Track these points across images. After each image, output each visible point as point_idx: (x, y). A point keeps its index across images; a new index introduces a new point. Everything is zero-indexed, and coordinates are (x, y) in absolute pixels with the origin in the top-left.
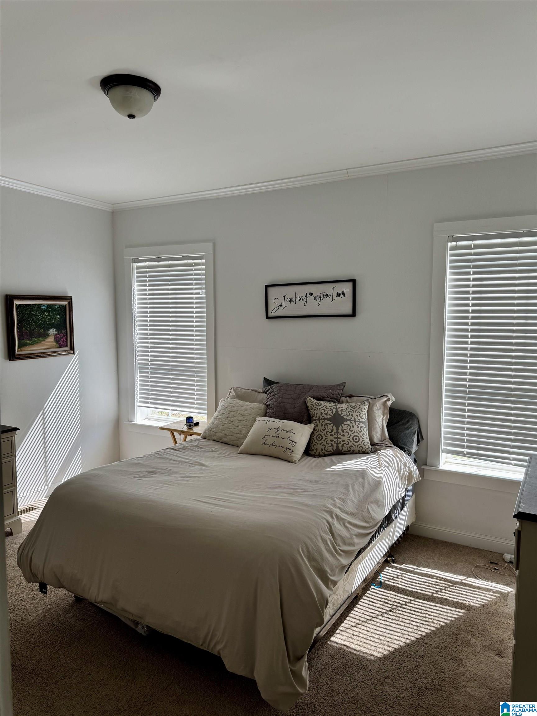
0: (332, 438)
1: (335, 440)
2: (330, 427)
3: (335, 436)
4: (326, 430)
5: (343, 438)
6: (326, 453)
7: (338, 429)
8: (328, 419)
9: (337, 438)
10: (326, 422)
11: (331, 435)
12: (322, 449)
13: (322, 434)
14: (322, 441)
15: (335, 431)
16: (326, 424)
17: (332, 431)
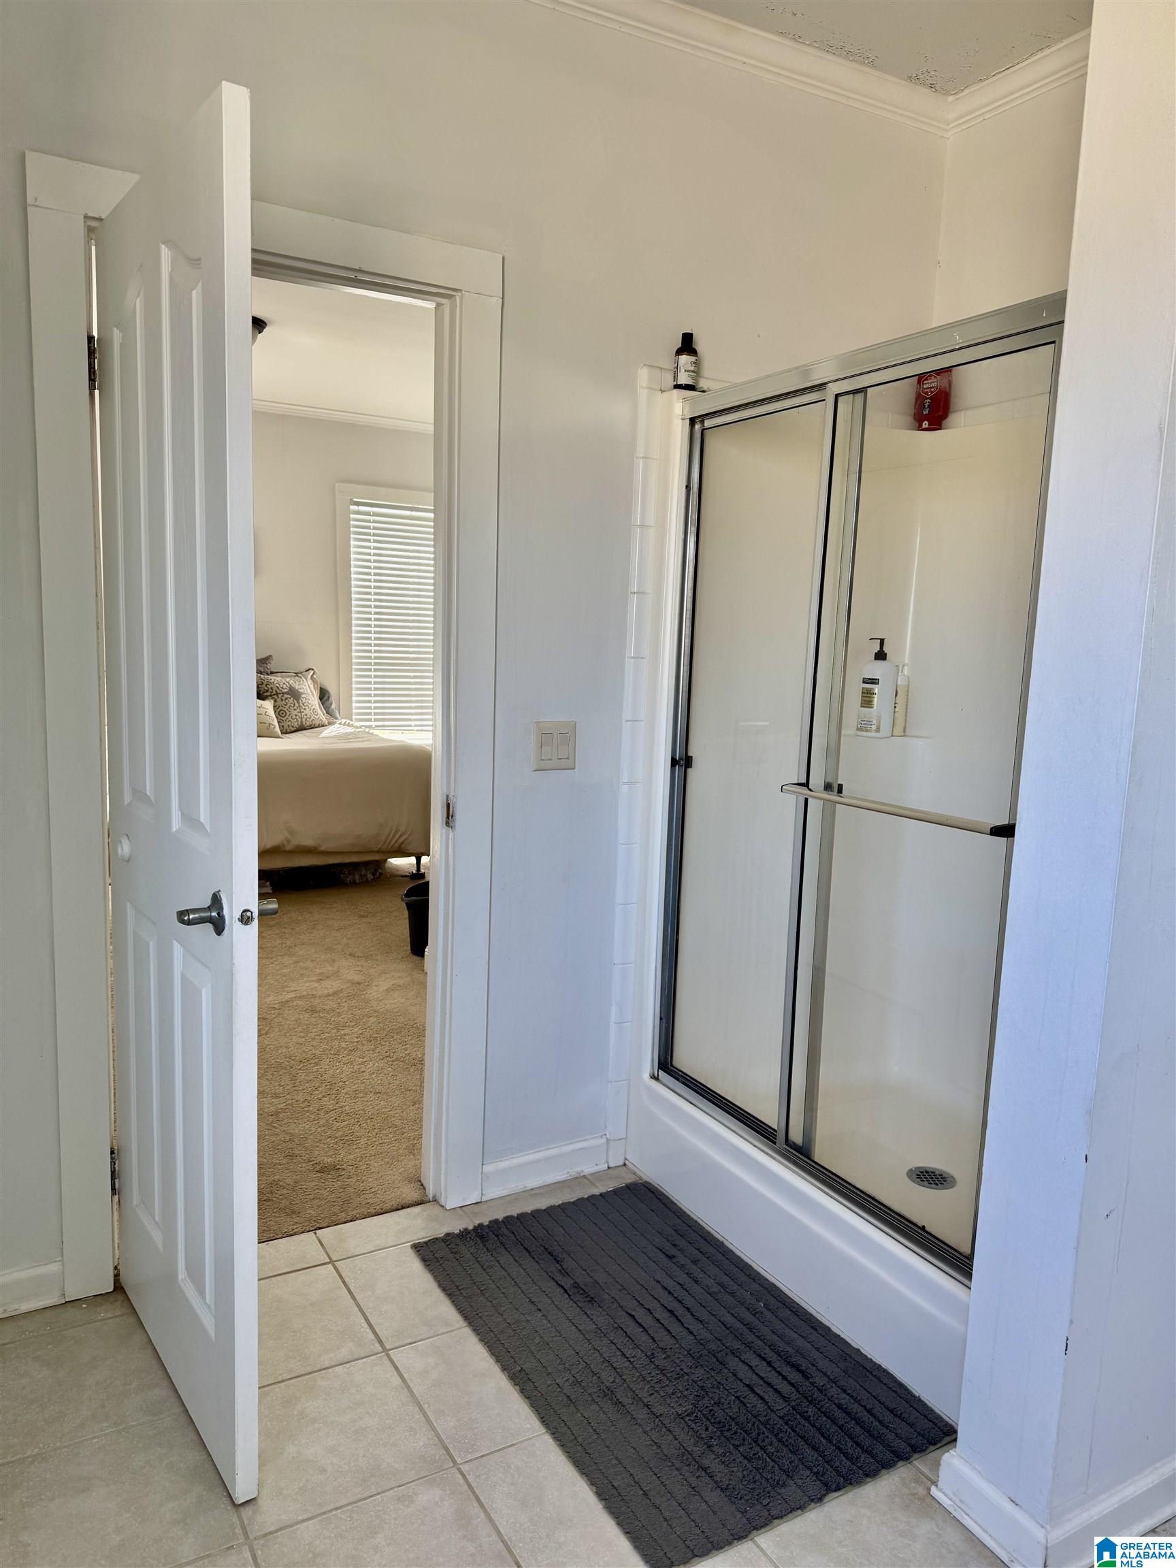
0: (296, 712)
1: (299, 714)
2: (291, 701)
3: (299, 710)
4: (289, 705)
5: (306, 712)
6: (293, 729)
7: (299, 703)
8: (285, 693)
9: (301, 712)
10: (286, 696)
11: (295, 710)
12: (289, 726)
13: (285, 709)
14: (287, 716)
15: (297, 705)
16: (286, 699)
17: (294, 705)
